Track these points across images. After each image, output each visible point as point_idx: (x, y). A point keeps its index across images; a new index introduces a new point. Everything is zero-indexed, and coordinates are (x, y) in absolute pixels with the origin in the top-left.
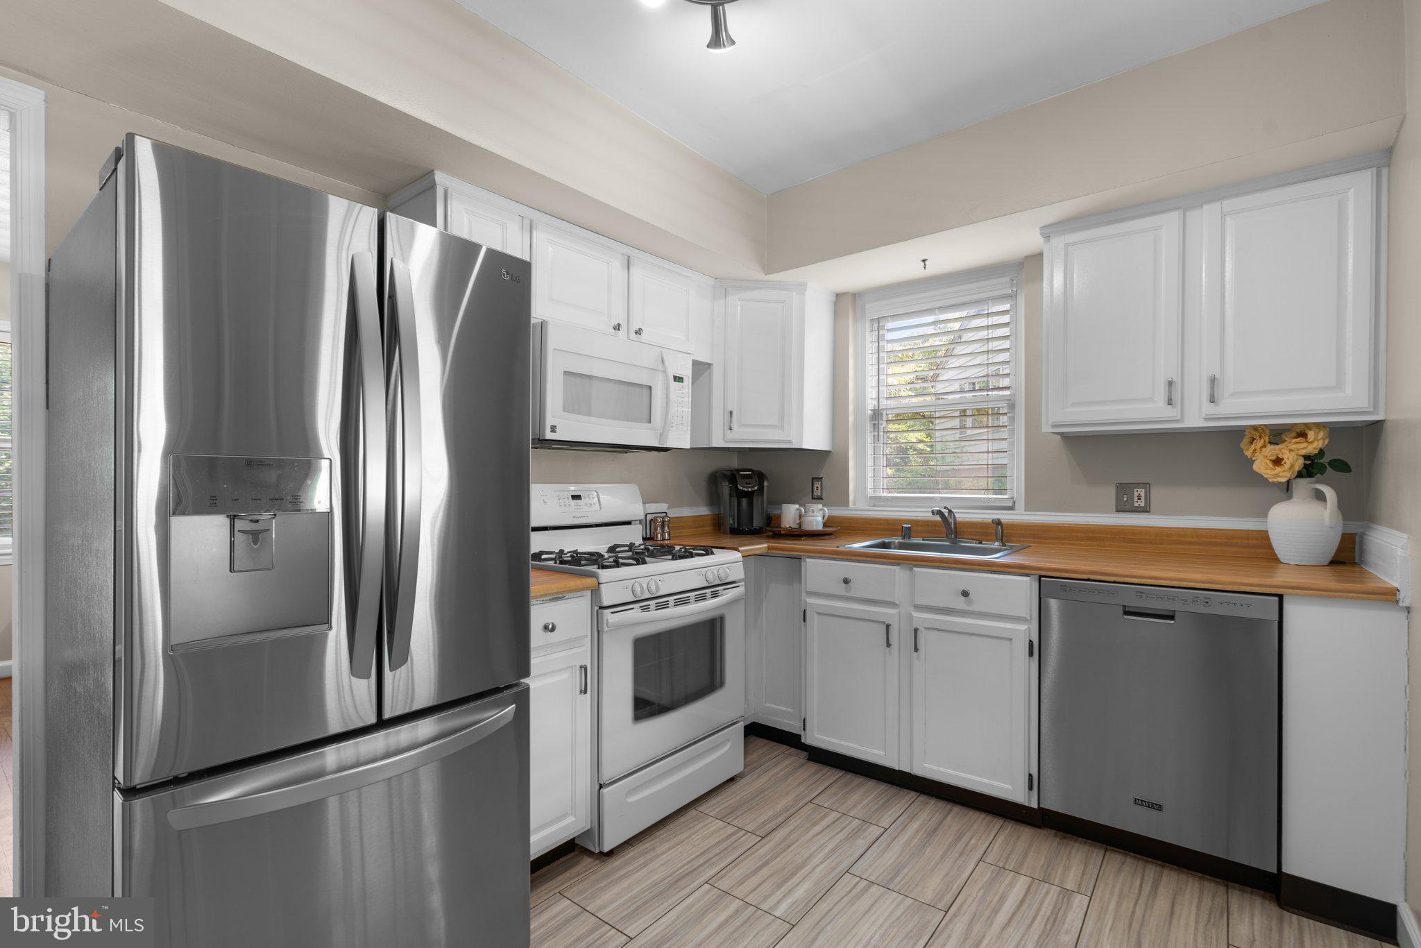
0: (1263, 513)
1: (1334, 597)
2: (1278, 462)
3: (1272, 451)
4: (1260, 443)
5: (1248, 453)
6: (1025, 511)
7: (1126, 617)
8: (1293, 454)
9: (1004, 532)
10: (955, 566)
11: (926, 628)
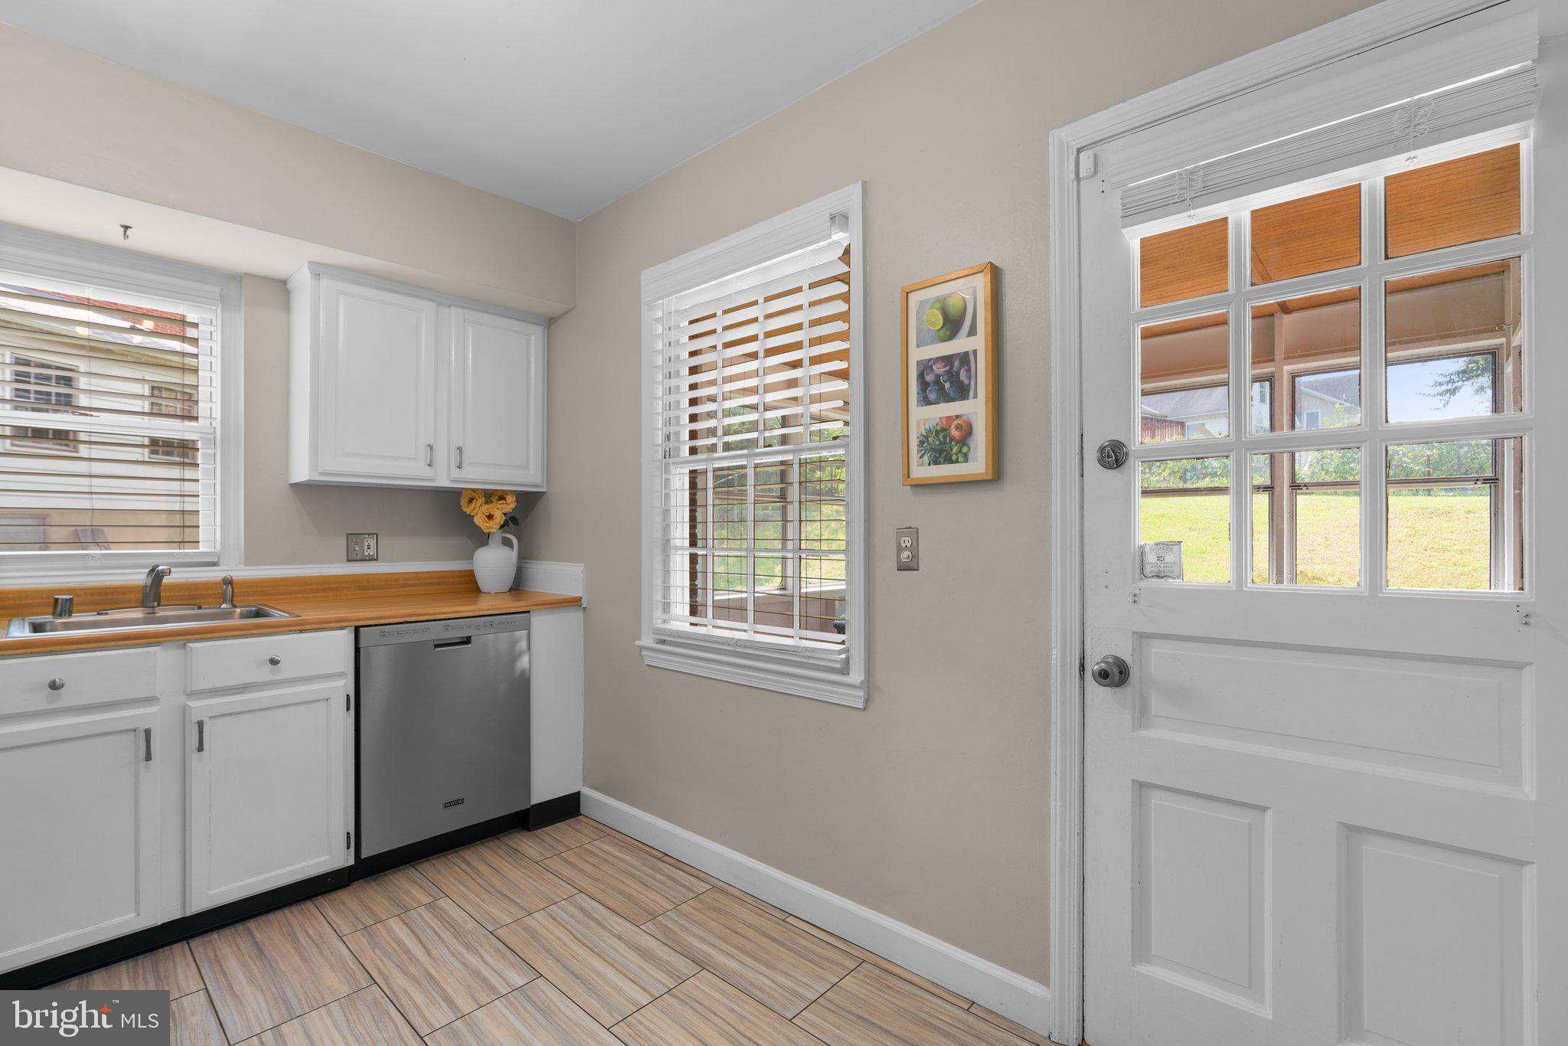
0: (470, 557)
1: (567, 606)
2: (490, 517)
3: (486, 509)
4: (480, 502)
5: (468, 510)
6: (245, 565)
7: (437, 649)
8: (500, 511)
9: (235, 591)
10: (255, 632)
11: (210, 718)
